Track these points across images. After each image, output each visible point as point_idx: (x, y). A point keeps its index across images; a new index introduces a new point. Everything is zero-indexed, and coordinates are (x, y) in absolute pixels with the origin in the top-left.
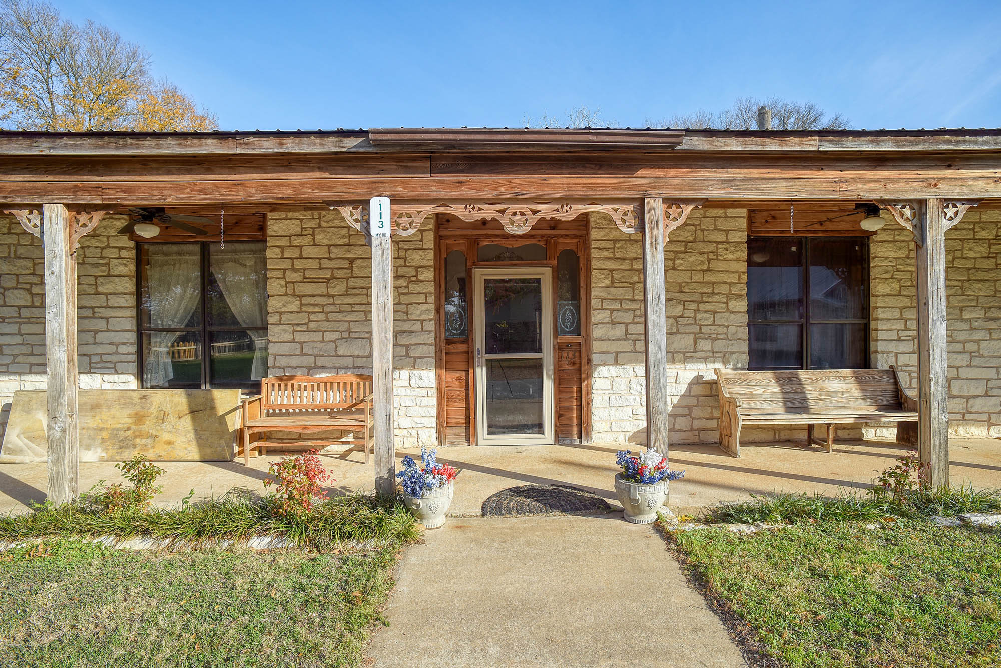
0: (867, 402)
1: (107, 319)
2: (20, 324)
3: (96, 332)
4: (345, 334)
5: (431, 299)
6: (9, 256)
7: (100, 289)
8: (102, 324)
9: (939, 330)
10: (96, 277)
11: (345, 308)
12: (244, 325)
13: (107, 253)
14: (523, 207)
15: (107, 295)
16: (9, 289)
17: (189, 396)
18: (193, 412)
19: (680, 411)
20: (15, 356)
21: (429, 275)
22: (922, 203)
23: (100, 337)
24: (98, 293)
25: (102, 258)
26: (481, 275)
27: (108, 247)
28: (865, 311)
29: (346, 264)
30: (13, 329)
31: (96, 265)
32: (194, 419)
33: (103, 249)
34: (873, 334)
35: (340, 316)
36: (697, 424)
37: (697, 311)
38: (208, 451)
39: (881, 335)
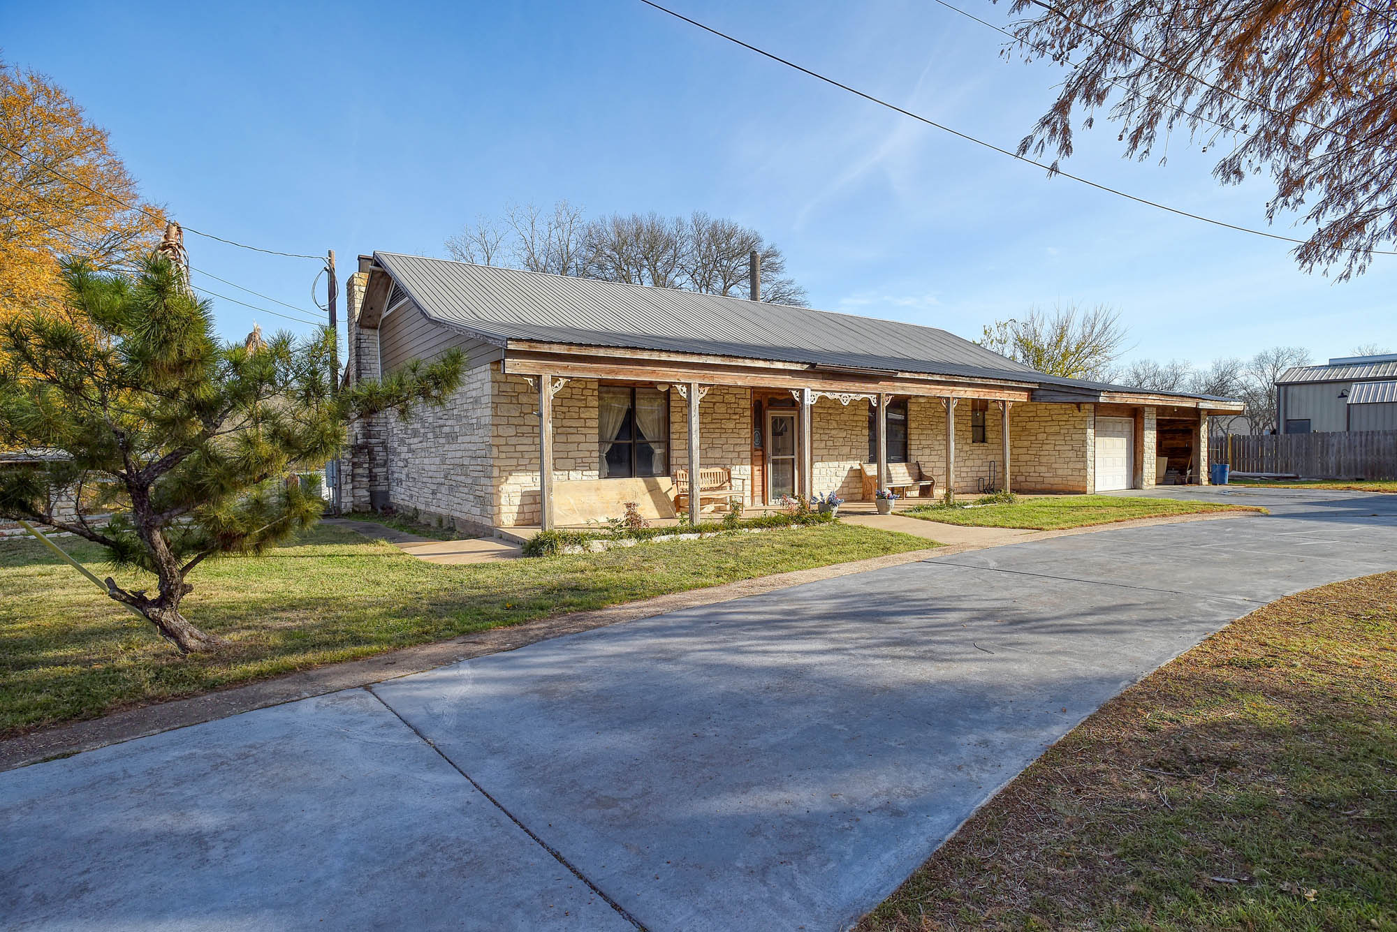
0: (910, 478)
1: (585, 435)
2: (534, 437)
3: (579, 443)
4: (711, 445)
5: (749, 426)
6: (527, 392)
7: (582, 416)
8: (582, 438)
9: (952, 444)
10: (579, 408)
11: (712, 430)
12: (648, 439)
13: (586, 392)
14: (846, 395)
15: (585, 419)
16: (527, 414)
17: (645, 481)
18: (649, 491)
19: (845, 485)
20: (531, 459)
21: (748, 413)
22: (949, 398)
23: (582, 446)
24: (580, 418)
25: (582, 395)
26: (770, 414)
27: (586, 388)
28: (906, 435)
29: (711, 405)
30: (529, 441)
31: (580, 400)
32: (651, 495)
33: (583, 389)
34: (909, 447)
35: (708, 435)
36: (851, 491)
37: (851, 435)
38: (664, 513)
39: (913, 447)
